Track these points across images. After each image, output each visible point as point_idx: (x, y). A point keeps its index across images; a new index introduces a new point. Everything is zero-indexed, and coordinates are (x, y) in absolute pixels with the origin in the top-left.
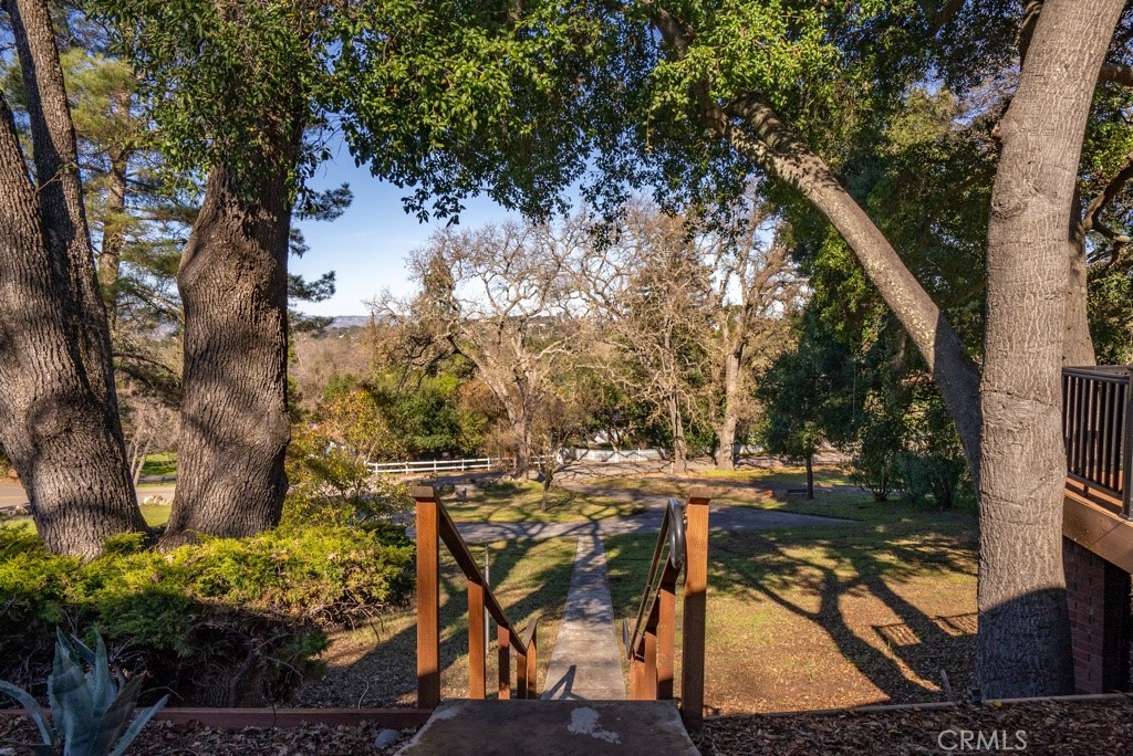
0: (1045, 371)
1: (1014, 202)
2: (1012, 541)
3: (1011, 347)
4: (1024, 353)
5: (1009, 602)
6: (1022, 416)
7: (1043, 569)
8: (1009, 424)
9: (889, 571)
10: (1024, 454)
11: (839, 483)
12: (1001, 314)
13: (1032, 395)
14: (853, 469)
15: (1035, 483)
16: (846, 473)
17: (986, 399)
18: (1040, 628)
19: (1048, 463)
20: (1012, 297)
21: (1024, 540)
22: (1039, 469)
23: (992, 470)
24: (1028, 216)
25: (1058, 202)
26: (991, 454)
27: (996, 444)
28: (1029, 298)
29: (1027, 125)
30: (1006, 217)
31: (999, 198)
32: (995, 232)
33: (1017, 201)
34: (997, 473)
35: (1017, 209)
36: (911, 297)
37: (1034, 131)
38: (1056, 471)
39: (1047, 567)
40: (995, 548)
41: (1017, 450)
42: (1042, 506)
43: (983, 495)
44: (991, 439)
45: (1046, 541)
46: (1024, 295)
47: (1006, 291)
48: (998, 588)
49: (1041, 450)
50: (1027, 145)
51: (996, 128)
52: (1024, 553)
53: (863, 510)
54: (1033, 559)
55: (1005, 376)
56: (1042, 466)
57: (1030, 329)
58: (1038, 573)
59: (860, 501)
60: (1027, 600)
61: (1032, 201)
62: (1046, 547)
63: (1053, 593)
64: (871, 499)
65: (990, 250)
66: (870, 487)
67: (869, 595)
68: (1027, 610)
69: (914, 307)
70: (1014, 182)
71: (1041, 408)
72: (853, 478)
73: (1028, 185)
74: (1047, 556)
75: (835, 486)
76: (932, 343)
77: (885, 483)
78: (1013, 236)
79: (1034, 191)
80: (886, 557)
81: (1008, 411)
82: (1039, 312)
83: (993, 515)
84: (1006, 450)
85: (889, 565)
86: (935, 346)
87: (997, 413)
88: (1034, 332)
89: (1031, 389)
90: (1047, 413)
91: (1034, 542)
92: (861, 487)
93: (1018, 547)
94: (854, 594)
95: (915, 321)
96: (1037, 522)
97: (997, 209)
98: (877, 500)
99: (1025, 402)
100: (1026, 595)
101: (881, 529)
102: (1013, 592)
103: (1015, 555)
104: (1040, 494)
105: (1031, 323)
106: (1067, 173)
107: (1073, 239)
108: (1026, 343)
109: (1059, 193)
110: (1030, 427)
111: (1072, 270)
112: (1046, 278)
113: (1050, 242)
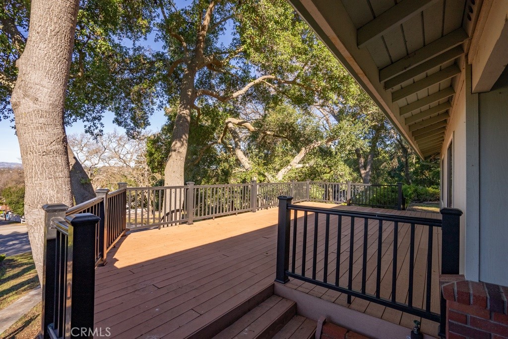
4: (33, 183)
6: (34, 217)
28: (30, 154)
29: (23, 61)
57: (34, 170)
61: (23, 101)
73: (20, 92)
79: (22, 96)
82: (36, 162)
88: (36, 173)
99: (35, 210)
105: (34, 167)
106: (46, 90)
107: (180, 141)
108: (33, 178)
109: (39, 99)
110: (40, 223)
111: (179, 152)
112: (37, 144)
113: (38, 125)
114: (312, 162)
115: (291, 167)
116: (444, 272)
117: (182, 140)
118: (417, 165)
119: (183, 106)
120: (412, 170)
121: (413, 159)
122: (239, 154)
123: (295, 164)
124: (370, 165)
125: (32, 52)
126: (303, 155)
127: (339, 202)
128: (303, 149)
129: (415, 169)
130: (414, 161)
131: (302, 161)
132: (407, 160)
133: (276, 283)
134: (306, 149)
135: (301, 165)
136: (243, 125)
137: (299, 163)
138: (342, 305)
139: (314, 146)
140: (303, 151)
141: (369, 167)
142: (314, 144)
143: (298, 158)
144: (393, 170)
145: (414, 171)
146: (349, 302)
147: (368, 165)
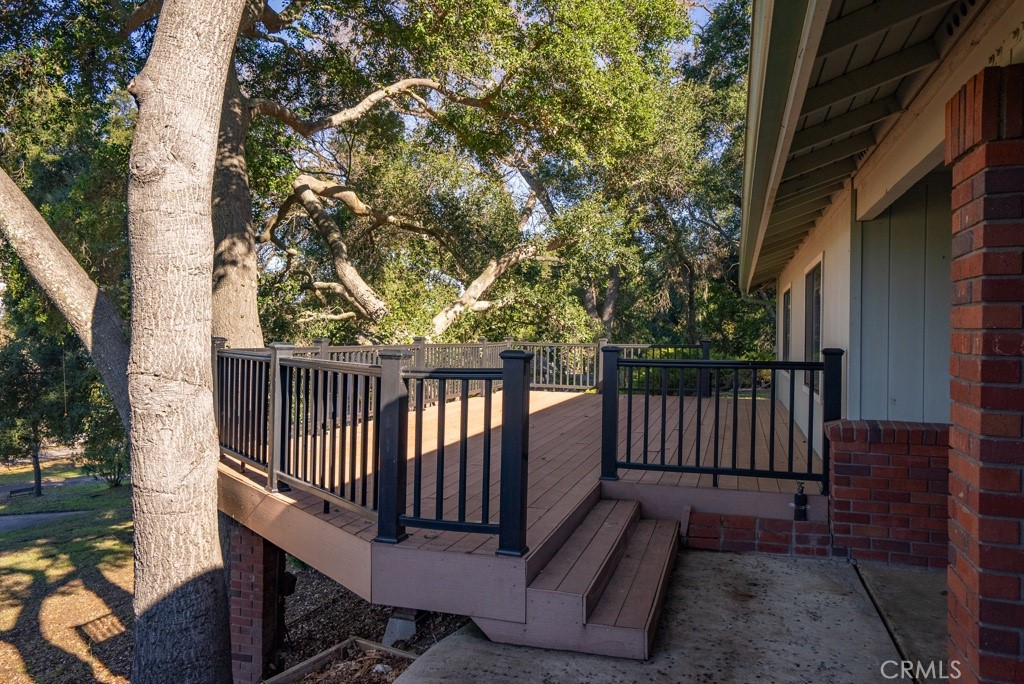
0: (193, 350)
1: (151, 167)
2: (165, 533)
3: (157, 325)
4: (170, 331)
5: (164, 599)
6: (170, 398)
7: (197, 557)
8: (157, 409)
9: (108, 558)
10: (174, 438)
11: (72, 475)
12: (145, 288)
13: (180, 375)
14: (85, 461)
15: (186, 467)
16: (78, 465)
17: (133, 383)
18: (196, 618)
19: (199, 445)
20: (155, 270)
21: (178, 531)
22: (190, 453)
23: (142, 460)
24: (167, 183)
25: (198, 173)
26: (140, 443)
27: (145, 431)
28: (172, 272)
29: (163, 85)
30: (144, 181)
31: (136, 159)
32: (135, 196)
33: (154, 165)
34: (148, 463)
35: (155, 173)
36: (65, 273)
37: (170, 94)
38: (208, 452)
39: (201, 553)
40: (149, 544)
41: (165, 435)
42: (194, 492)
43: (135, 489)
44: (139, 426)
45: (200, 527)
46: (167, 269)
47: (149, 263)
48: (153, 588)
49: (191, 433)
50: (163, 108)
51: (132, 83)
52: (177, 544)
53: (96, 499)
54: (187, 549)
55: (151, 357)
56: (193, 450)
57: (175, 305)
58: (192, 562)
59: (94, 490)
60: (182, 592)
61: (171, 167)
62: (200, 533)
63: (209, 579)
64: (105, 486)
65: (130, 217)
66: (104, 475)
67: (82, 591)
68: (182, 603)
69: (67, 284)
70: (151, 145)
71: (190, 389)
72: (86, 469)
73: (165, 150)
74: (201, 542)
75: (67, 479)
76: (89, 325)
77: (119, 470)
78: (152, 203)
79: (171, 157)
80: (109, 544)
81: (155, 395)
82: (183, 287)
83: (145, 509)
84: (155, 437)
85: (110, 552)
86: (93, 328)
87: (144, 397)
88: (179, 309)
89: (178, 369)
90: (196, 394)
91: (188, 530)
92: (94, 476)
93: (172, 539)
94: (63, 594)
95: (69, 301)
96: (190, 509)
97: (135, 171)
98: (111, 487)
99: (172, 384)
100: (182, 588)
101: (109, 515)
102: (168, 587)
103: (169, 548)
104: (192, 480)
105: (176, 299)
106: (205, 146)
107: (243, 238)
108: (172, 321)
109: (198, 165)
110: (179, 410)
111: (244, 266)
112: (189, 252)
113: (191, 215)
114: (510, 297)
115: (462, 309)
116: (826, 419)
117: (247, 235)
118: (712, 306)
119: (229, 146)
120: (700, 318)
121: (704, 290)
122: (347, 273)
123: (473, 301)
124: (611, 306)
125: (183, 70)
126: (493, 278)
127: (581, 387)
128: (493, 263)
129: (708, 313)
130: (705, 296)
131: (488, 295)
132: (692, 293)
133: (604, 482)
134: (498, 264)
135: (485, 304)
136: (336, 195)
137: (479, 300)
138: (708, 488)
139: (517, 258)
140: (492, 269)
141: (609, 310)
142: (517, 253)
143: (479, 286)
144: (658, 315)
145: (704, 319)
146: (715, 484)
147: (608, 306)
